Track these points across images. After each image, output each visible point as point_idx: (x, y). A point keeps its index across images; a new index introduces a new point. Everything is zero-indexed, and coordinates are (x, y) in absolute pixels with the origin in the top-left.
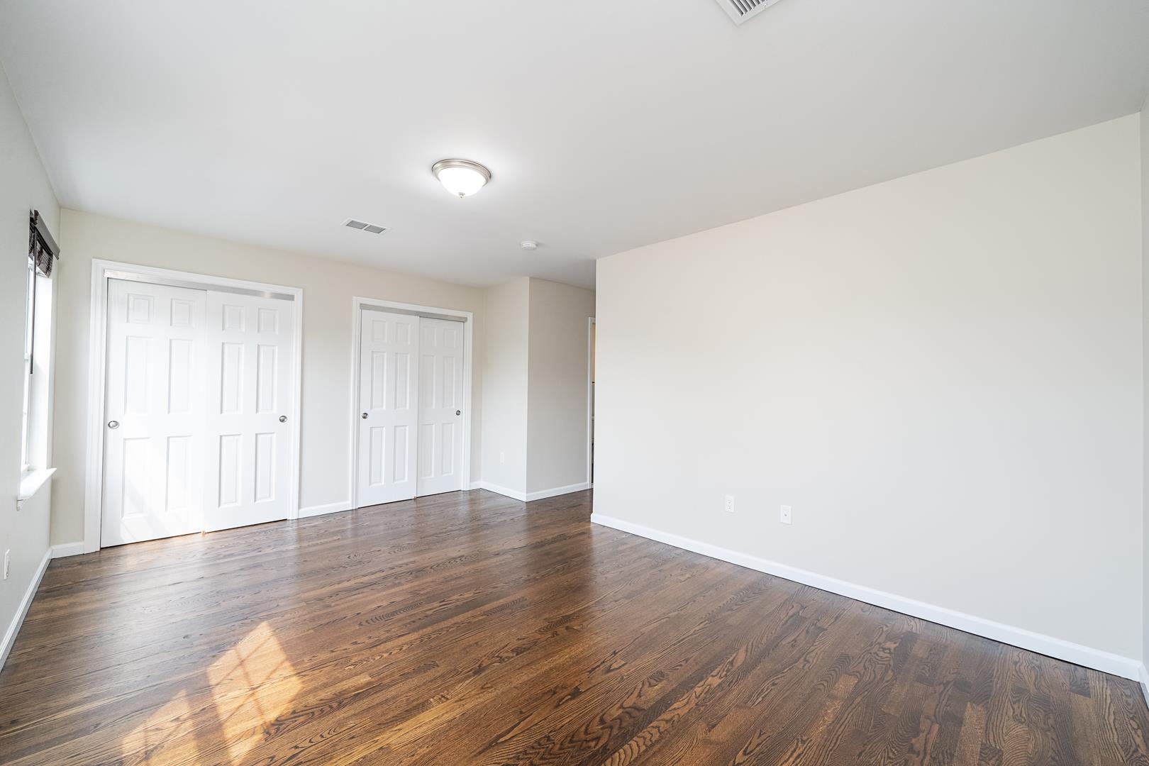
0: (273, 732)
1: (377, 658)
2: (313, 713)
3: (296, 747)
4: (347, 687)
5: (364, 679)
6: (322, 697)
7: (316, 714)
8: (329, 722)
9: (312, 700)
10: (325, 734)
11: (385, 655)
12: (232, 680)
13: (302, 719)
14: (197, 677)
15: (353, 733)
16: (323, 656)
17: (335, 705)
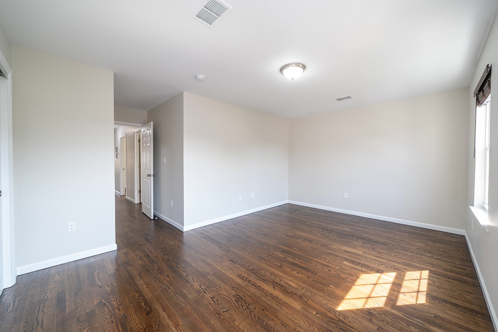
0: (381, 271)
1: (334, 263)
2: (367, 267)
3: (379, 265)
4: (352, 265)
5: (345, 263)
6: (361, 268)
7: (367, 266)
8: (367, 263)
9: (364, 269)
10: (370, 262)
11: (331, 262)
12: (377, 293)
13: (371, 268)
14: (388, 306)
15: (365, 258)
16: (343, 276)
17: (360, 264)
